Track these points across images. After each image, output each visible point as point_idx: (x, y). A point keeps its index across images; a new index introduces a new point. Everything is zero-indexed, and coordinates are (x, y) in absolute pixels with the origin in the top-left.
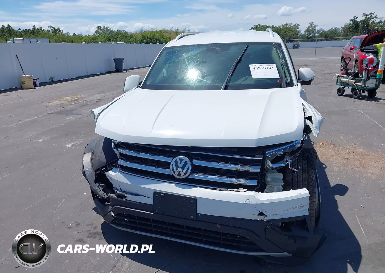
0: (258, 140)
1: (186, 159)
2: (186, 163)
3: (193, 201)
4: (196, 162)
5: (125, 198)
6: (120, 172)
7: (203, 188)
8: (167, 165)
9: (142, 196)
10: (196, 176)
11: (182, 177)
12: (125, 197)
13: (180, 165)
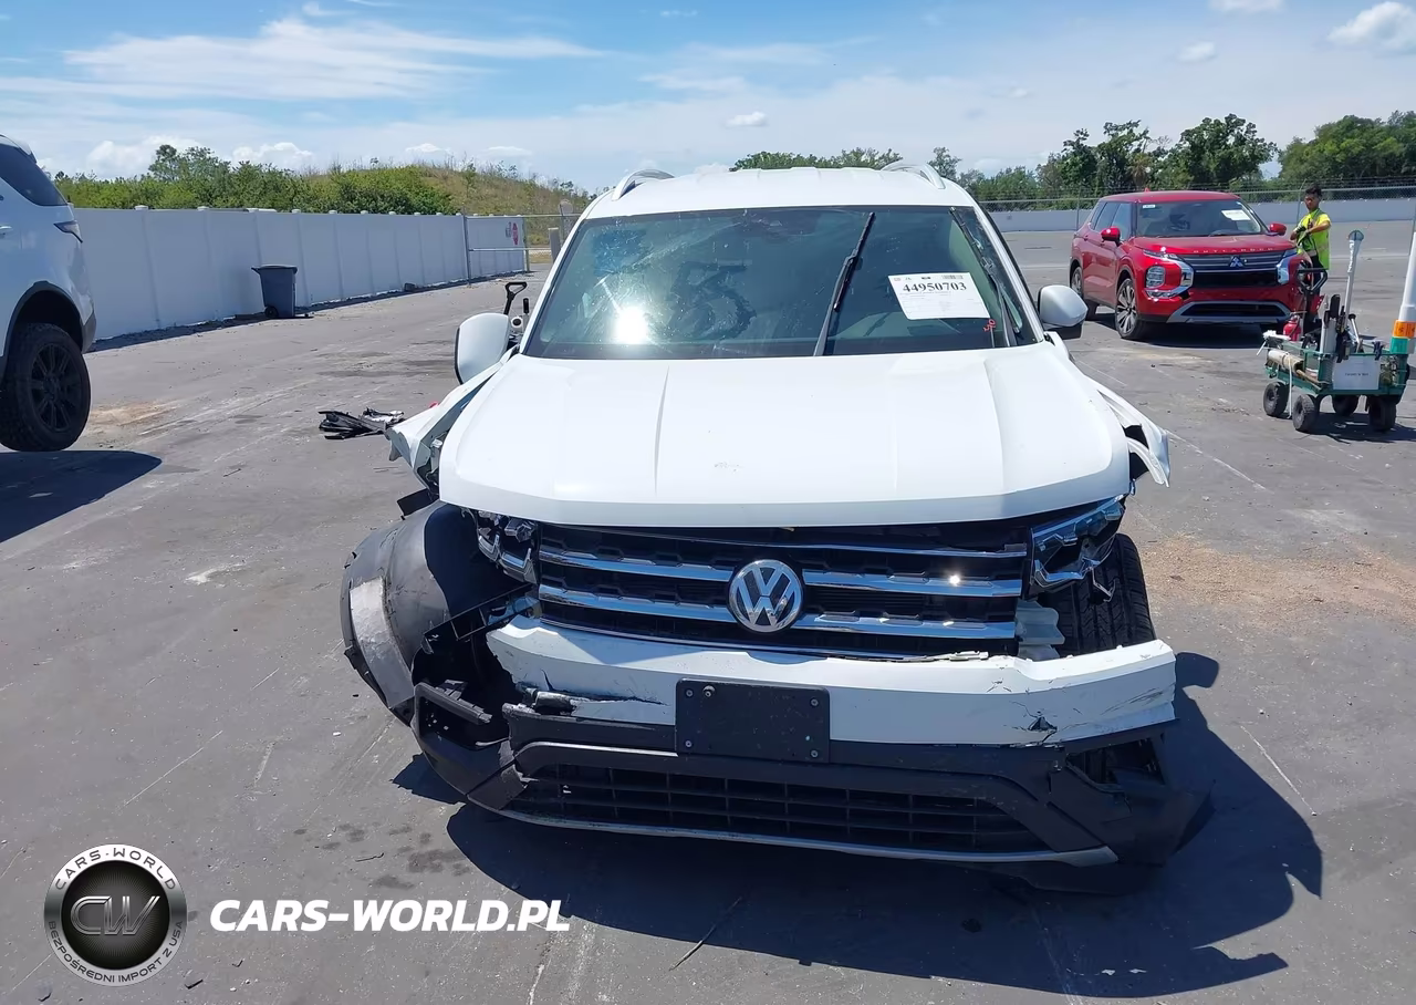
0: (1009, 498)
1: (781, 568)
2: (784, 581)
3: (815, 702)
4: (815, 578)
5: (571, 711)
6: (545, 625)
7: (843, 657)
8: (716, 593)
9: (634, 698)
10: (822, 621)
11: (774, 626)
12: (569, 709)
13: (766, 589)
